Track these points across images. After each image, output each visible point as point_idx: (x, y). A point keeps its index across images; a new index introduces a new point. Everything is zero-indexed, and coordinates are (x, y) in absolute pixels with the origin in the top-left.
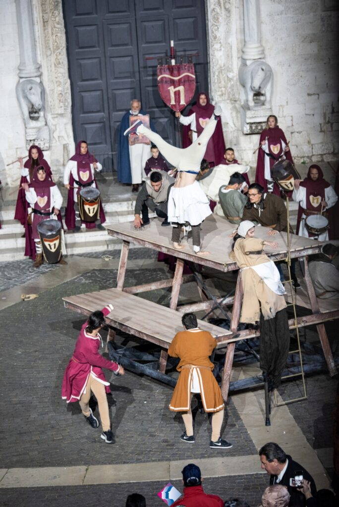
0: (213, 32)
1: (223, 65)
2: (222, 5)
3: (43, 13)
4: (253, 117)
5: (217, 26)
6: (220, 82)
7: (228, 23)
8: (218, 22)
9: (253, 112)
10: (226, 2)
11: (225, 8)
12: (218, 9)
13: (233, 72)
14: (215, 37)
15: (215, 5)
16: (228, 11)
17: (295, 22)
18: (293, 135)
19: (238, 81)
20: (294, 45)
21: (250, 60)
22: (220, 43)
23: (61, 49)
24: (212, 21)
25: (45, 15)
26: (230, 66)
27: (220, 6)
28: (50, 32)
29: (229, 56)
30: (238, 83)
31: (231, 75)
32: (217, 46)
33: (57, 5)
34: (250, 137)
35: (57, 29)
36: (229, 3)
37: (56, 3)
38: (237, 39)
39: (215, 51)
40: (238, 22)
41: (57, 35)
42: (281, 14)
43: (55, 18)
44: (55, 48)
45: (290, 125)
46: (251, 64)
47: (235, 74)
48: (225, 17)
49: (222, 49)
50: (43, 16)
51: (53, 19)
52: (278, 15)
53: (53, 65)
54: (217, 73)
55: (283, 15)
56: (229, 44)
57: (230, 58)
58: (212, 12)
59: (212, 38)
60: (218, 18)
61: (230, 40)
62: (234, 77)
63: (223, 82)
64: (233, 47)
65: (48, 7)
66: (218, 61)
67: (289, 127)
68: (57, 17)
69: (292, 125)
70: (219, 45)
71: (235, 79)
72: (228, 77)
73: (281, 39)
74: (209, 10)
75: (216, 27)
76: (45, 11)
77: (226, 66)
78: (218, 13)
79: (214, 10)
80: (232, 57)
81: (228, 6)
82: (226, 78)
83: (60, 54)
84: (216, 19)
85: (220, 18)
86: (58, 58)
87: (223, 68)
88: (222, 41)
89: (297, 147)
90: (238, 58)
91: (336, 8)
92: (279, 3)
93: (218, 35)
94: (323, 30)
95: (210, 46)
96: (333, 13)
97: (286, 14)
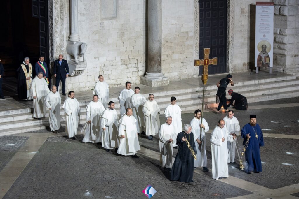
0: (55, 29)
1: (58, 45)
2: (59, 16)
4: (79, 68)
6: (57, 52)
7: (62, 24)
9: (79, 65)
10: (61, 15)
11: (61, 18)
12: (57, 19)
13: (64, 48)
14: (56, 31)
15: (56, 16)
16: (62, 20)
17: (90, 25)
18: (88, 76)
19: (66, 51)
20: (89, 35)
21: (75, 41)
22: (58, 34)
26: (62, 45)
29: (62, 40)
30: (66, 53)
31: (63, 49)
32: (56, 36)
34: (70, 78)
36: (63, 16)
38: (66, 32)
39: (56, 38)
40: (67, 24)
42: (84, 21)
45: (87, 72)
46: (76, 43)
47: (65, 49)
48: (61, 22)
49: (59, 37)
52: (83, 21)
54: (56, 48)
56: (62, 34)
57: (62, 41)
58: (55, 20)
59: (55, 32)
61: (63, 33)
62: (64, 50)
63: (58, 52)
64: (64, 36)
66: (57, 43)
67: (86, 73)
69: (88, 72)
70: (57, 35)
71: (65, 51)
72: (61, 50)
74: (54, 19)
75: (56, 27)
77: (60, 45)
79: (55, 18)
80: (63, 40)
81: (62, 17)
82: (60, 50)
84: (56, 23)
87: (59, 46)
88: (58, 33)
89: (90, 82)
90: (66, 41)
91: (106, 19)
92: (83, 16)
93: (57, 30)
94: (101, 28)
95: (54, 36)
96: (105, 21)
97: (86, 21)
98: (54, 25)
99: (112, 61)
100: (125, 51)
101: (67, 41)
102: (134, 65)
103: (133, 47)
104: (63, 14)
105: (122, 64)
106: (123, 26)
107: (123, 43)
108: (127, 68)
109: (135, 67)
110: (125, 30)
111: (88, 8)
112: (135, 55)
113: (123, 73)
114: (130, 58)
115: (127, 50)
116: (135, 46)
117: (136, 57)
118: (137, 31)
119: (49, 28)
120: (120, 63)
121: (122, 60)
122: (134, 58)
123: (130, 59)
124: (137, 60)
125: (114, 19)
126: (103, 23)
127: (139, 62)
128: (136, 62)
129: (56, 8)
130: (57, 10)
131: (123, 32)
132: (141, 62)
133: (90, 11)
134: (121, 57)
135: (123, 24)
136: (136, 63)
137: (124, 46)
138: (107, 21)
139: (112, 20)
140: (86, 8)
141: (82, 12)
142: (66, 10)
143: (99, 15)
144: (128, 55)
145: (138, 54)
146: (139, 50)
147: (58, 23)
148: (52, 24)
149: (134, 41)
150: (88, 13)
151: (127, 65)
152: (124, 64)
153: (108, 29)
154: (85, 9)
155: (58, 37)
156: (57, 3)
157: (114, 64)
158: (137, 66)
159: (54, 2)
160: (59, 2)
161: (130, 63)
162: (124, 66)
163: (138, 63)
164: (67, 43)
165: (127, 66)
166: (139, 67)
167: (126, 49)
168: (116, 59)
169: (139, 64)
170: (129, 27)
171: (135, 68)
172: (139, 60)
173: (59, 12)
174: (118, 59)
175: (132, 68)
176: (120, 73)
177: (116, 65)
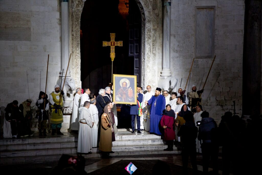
0: (147, 64)
1: (150, 80)
2: (152, 52)
3: (72, 48)
5: (149, 61)
7: (154, 59)
8: (150, 59)
10: (153, 50)
11: (153, 53)
13: (155, 83)
15: (148, 51)
16: (154, 55)
17: (183, 62)
20: (182, 73)
21: (166, 76)
23: (79, 66)
24: (147, 59)
25: (73, 49)
26: (154, 80)
27: (151, 52)
28: (74, 57)
29: (154, 76)
32: (148, 70)
33: (78, 45)
35: (77, 57)
36: (155, 51)
37: (78, 44)
38: (158, 68)
39: (147, 73)
40: (159, 60)
41: (77, 59)
43: (77, 51)
44: (76, 65)
48: (153, 57)
50: (72, 49)
51: (76, 51)
52: (176, 58)
53: (74, 74)
54: (147, 83)
55: (178, 58)
56: (154, 70)
58: (147, 54)
59: (146, 67)
60: (149, 58)
64: (156, 71)
65: (74, 46)
66: (148, 78)
68: (78, 50)
72: (152, 85)
73: (177, 69)
74: (146, 53)
76: (73, 47)
77: (152, 80)
78: (149, 55)
81: (154, 52)
83: (78, 68)
85: (150, 58)
86: (77, 70)
88: (150, 68)
91: (200, 57)
92: (177, 53)
93: (149, 65)
94: (195, 66)
95: (145, 70)
96: (199, 60)
97: (179, 58)
98: (146, 60)
99: (207, 101)
100: (221, 92)
101: (159, 77)
102: (230, 107)
103: (230, 88)
104: (155, 49)
105: (217, 105)
106: (218, 66)
107: (218, 83)
108: (223, 110)
109: (231, 109)
110: (221, 70)
111: (181, 45)
112: (232, 97)
113: (218, 114)
114: (226, 99)
115: (223, 91)
116: (232, 87)
117: (232, 99)
118: (234, 72)
119: (142, 63)
120: (215, 104)
121: (217, 100)
122: (231, 100)
123: (226, 101)
124: (234, 102)
125: (209, 58)
126: (198, 61)
127: (236, 104)
128: (233, 104)
129: (148, 43)
130: (150, 45)
131: (219, 72)
132: (238, 105)
133: (183, 48)
134: (216, 97)
135: (219, 64)
136: (232, 106)
137: (219, 86)
138: (202, 60)
139: (206, 59)
140: (180, 45)
141: (176, 49)
142: (159, 45)
143: (193, 53)
144: (224, 96)
145: (235, 96)
146: (236, 92)
147: (151, 58)
148: (144, 59)
149: (231, 82)
150: (181, 49)
151: (222, 106)
152: (220, 105)
153: (203, 68)
154: (178, 45)
155: (150, 72)
156: (149, 38)
157: (208, 104)
158: (233, 108)
159: (147, 36)
160: (152, 37)
161: (226, 105)
162: (219, 107)
163: (234, 105)
164: (159, 79)
165: (223, 108)
166: (235, 109)
167: (222, 89)
168: (211, 99)
169: (236, 106)
170: (225, 67)
171: (231, 110)
172: (235, 102)
173: (151, 47)
174: (213, 99)
175: (228, 109)
176: (215, 113)
177: (210, 105)
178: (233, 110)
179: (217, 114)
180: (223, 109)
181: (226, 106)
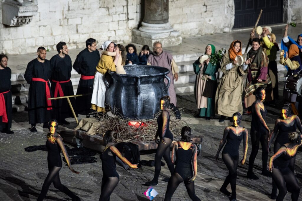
4: (24, 12)
9: (24, 8)
18: (41, 28)
34: (9, 30)
45: (39, 20)
67: (37, 21)
89: (43, 38)
99: (83, 2)
102: (120, 9)
105: (100, 7)
108: (109, 15)
109: (122, 12)
113: (102, 23)
120: (96, 5)
124: (127, 0)
127: (129, 4)
128: (125, 4)
132: (132, 5)
136: (124, 6)
151: (108, 8)
152: (104, 7)
157: (85, 7)
158: (125, 11)
161: (114, 6)
162: (104, 10)
163: (127, 6)
165: (109, 11)
166: (129, 12)
169: (129, 7)
171: (122, 14)
175: (118, 13)
176: (96, 22)
177: (89, 9)
178: (124, 14)
179: (99, 23)
180: (109, 13)
181: (114, 8)
